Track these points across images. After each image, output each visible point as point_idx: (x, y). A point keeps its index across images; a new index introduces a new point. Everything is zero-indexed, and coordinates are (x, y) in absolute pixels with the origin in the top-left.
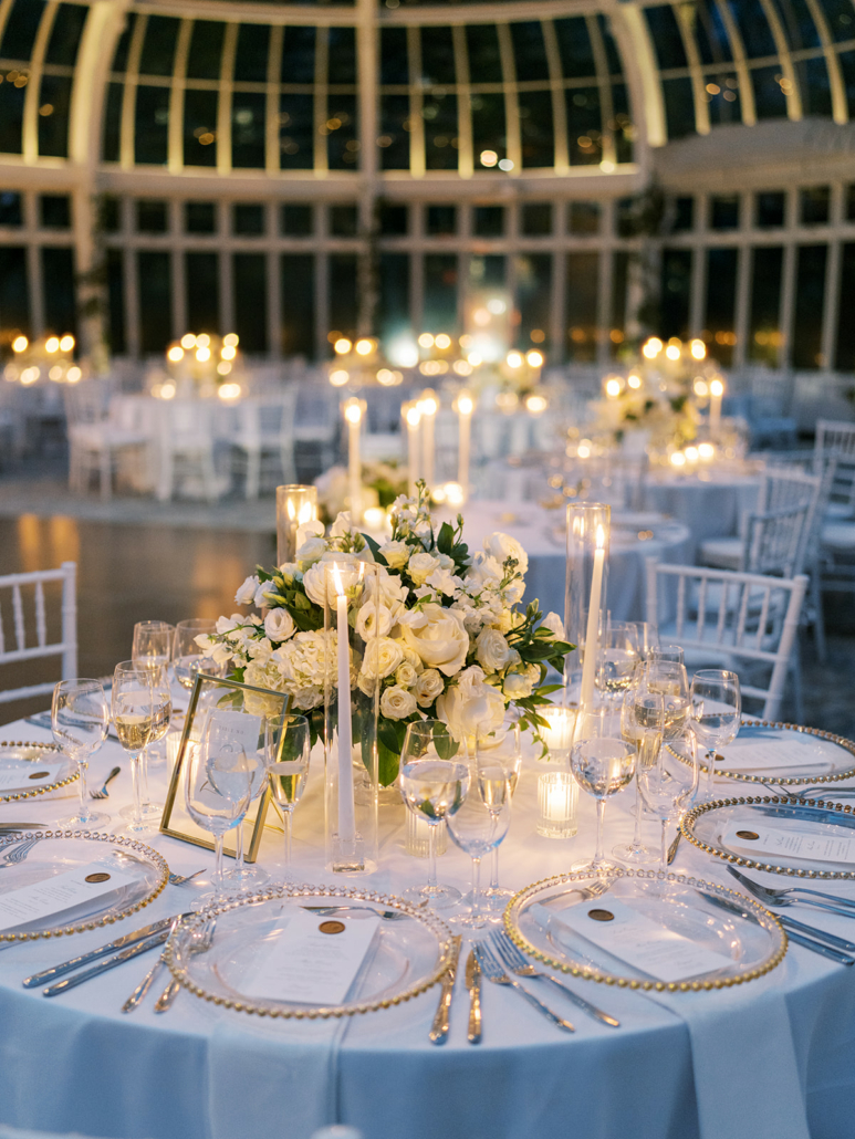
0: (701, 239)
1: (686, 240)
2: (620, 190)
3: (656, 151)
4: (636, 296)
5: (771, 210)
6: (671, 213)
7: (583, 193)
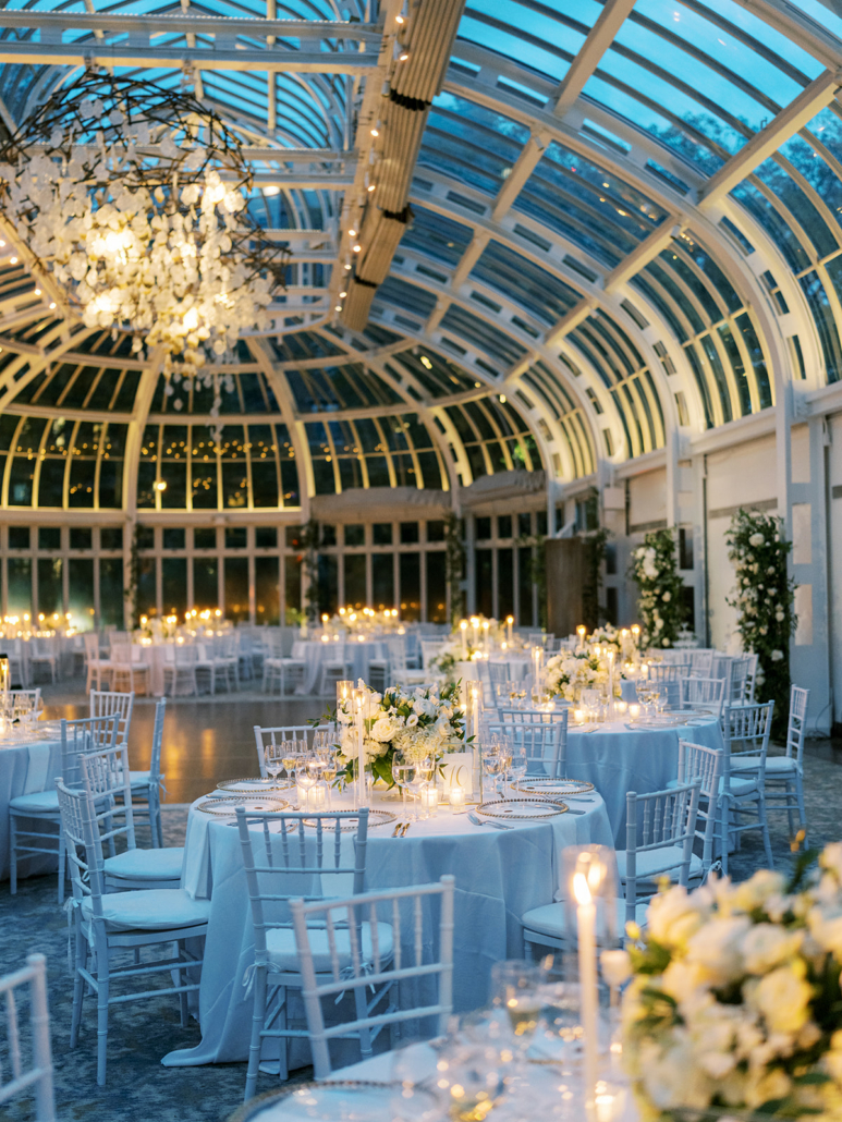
0: (340, 550)
1: (331, 550)
2: (289, 522)
3: (312, 499)
4: (306, 584)
5: (382, 534)
6: (321, 535)
7: (266, 523)
